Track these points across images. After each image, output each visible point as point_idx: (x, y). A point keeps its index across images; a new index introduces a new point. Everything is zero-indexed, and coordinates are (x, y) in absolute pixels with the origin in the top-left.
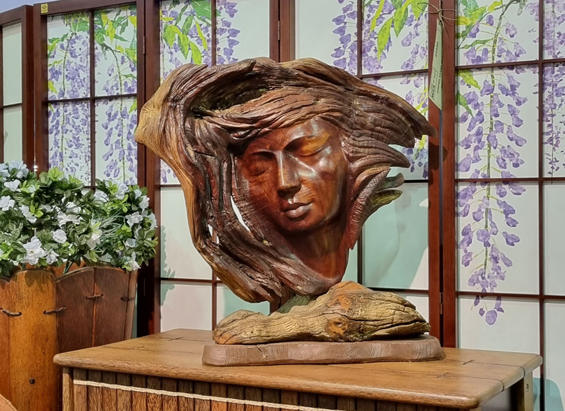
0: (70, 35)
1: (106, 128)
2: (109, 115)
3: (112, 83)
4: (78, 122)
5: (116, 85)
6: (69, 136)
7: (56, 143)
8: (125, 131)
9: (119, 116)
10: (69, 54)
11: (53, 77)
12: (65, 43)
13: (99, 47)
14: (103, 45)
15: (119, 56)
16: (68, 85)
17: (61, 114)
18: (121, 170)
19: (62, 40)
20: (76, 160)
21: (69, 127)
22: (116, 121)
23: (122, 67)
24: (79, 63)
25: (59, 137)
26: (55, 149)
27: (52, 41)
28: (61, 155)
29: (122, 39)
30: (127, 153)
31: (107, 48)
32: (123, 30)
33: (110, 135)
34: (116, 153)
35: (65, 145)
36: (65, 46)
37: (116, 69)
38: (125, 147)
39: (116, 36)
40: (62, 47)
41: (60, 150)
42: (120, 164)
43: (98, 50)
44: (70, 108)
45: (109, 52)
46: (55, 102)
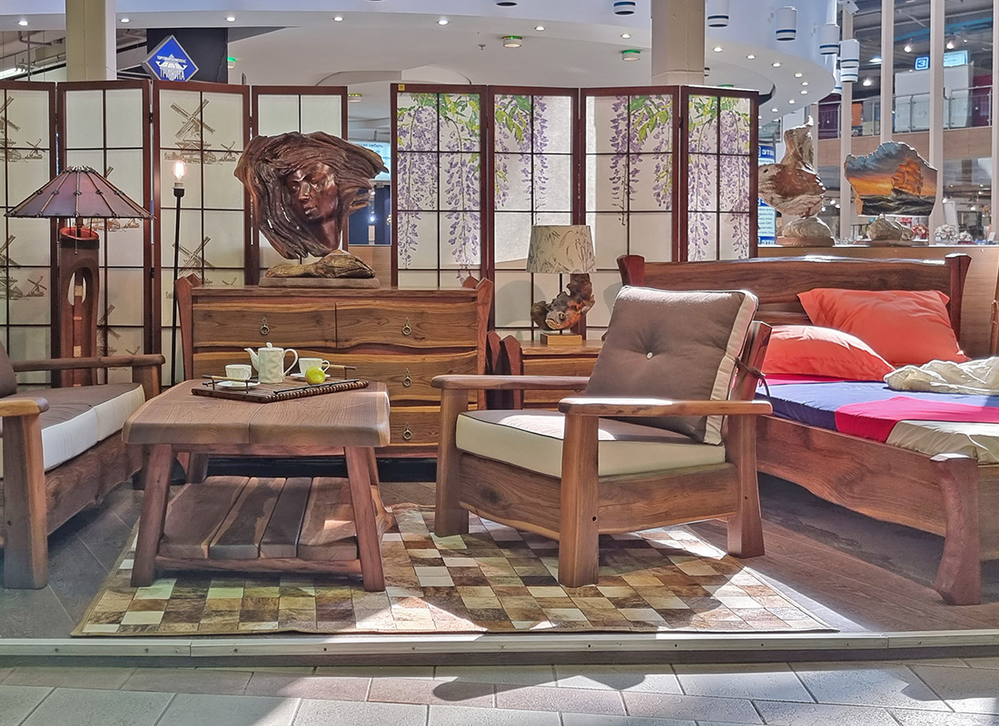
0: (417, 107)
1: (449, 172)
2: (451, 164)
3: (453, 143)
4: (423, 167)
5: (457, 145)
6: (415, 176)
7: (404, 180)
8: (464, 175)
9: (459, 165)
10: (415, 120)
11: (401, 134)
12: (412, 112)
13: (443, 118)
14: (446, 118)
15: (460, 126)
16: (415, 141)
17: (408, 160)
18: (461, 201)
19: (410, 110)
20: (421, 193)
21: (414, 169)
22: (457, 168)
23: (461, 133)
24: (424, 127)
25: (406, 176)
26: (401, 185)
27: (400, 110)
28: (408, 188)
29: (462, 115)
30: (466, 190)
31: (449, 119)
32: (463, 109)
33: (451, 177)
34: (457, 190)
35: (412, 182)
36: (413, 114)
37: (456, 134)
38: (465, 186)
39: (457, 113)
40: (409, 114)
41: (407, 185)
42: (460, 197)
43: (442, 119)
44: (416, 157)
45: (450, 122)
46: (403, 152)
